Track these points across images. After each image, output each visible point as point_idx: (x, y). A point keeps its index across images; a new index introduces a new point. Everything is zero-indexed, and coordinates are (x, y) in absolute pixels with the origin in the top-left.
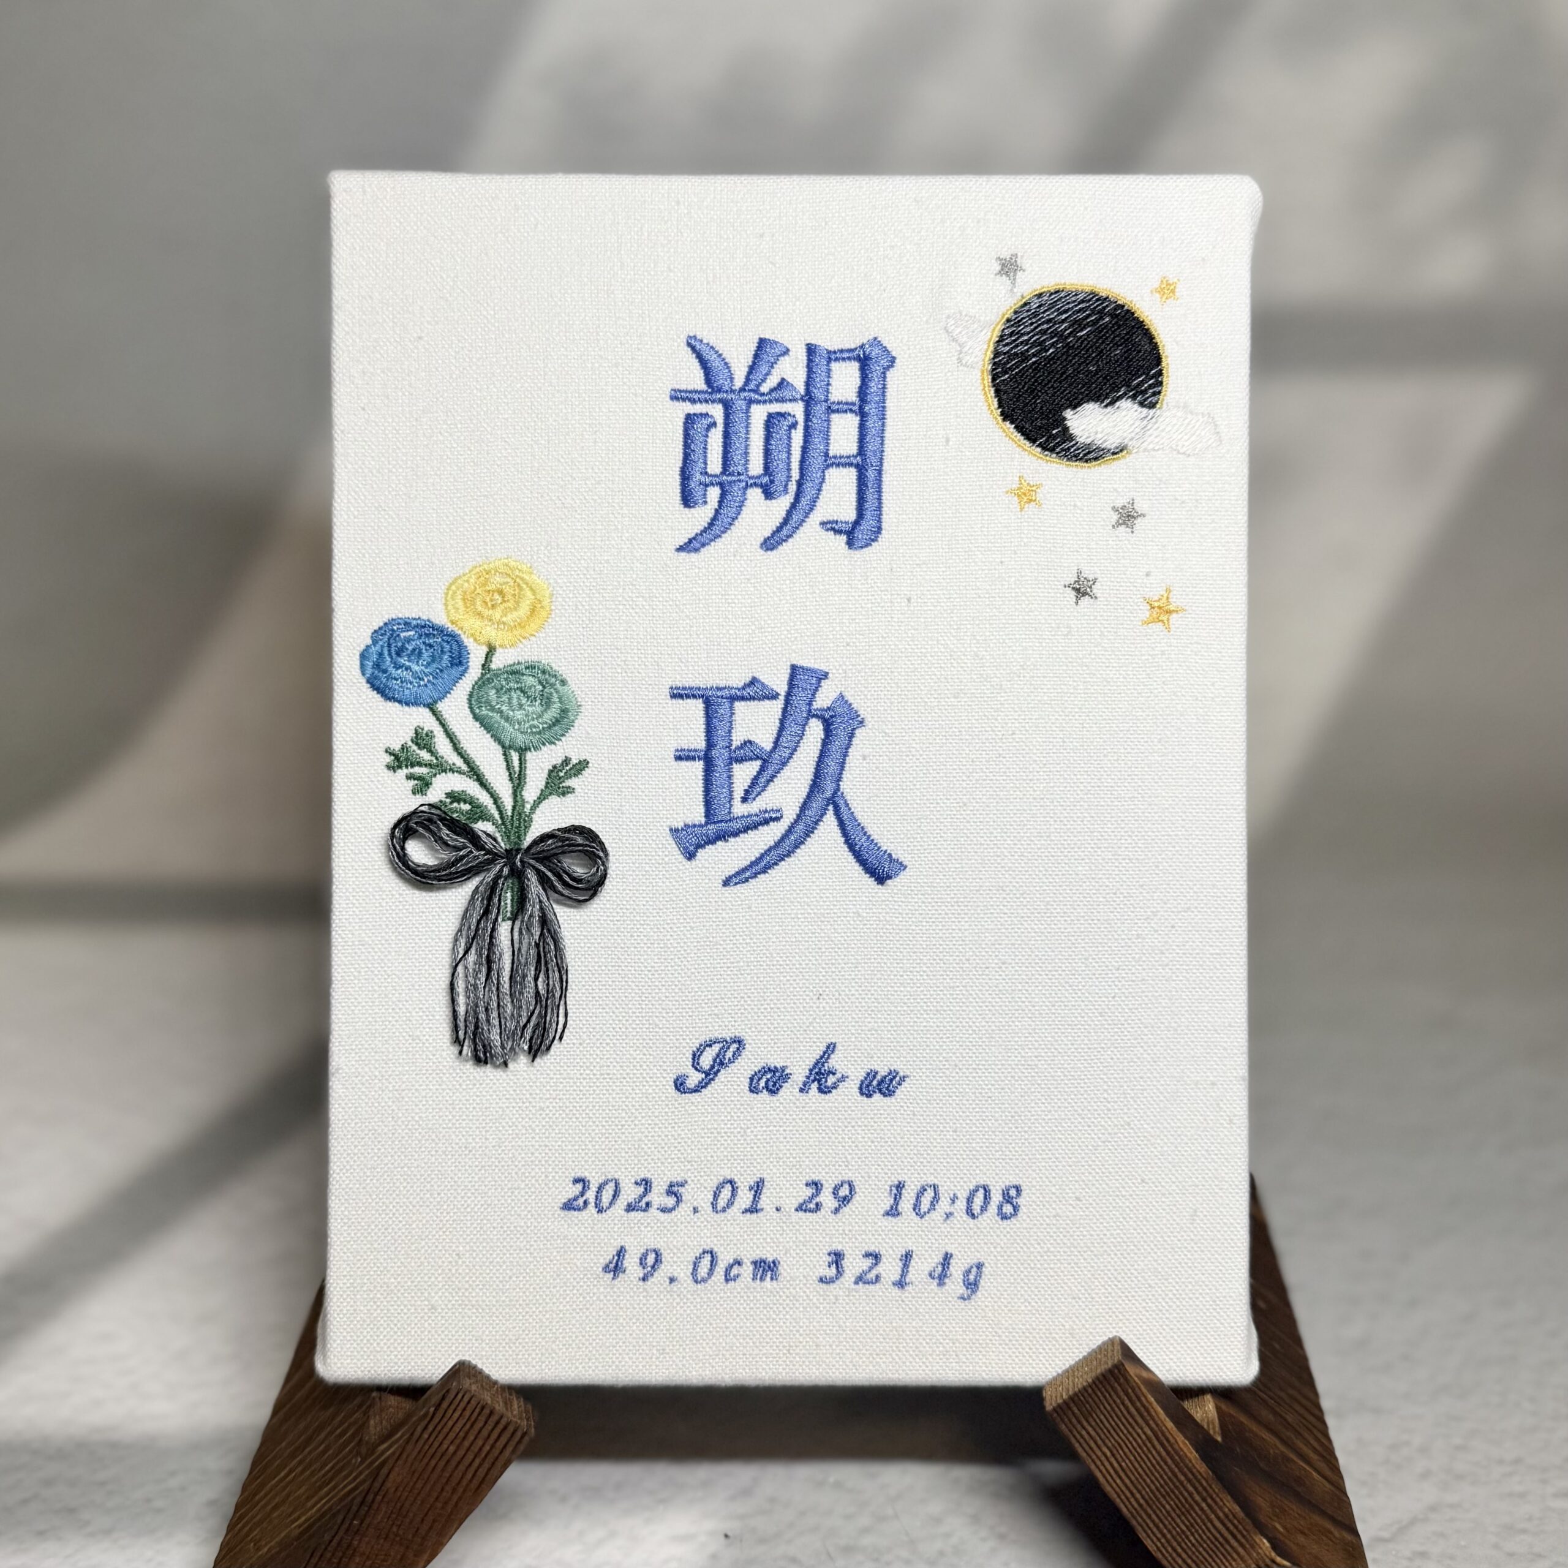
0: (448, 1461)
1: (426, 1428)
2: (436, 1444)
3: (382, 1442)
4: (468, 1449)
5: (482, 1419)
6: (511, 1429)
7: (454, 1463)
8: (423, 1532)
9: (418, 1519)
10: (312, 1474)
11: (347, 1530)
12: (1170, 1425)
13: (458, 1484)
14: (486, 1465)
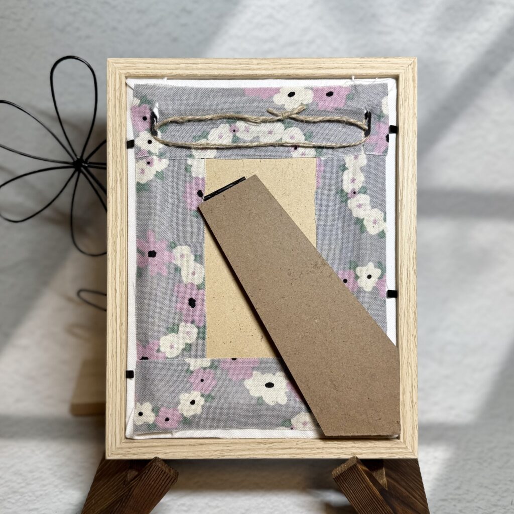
0: (152, 487)
1: (145, 476)
2: (148, 482)
3: (132, 481)
4: (158, 484)
5: (162, 474)
6: (171, 477)
7: (153, 488)
8: (143, 508)
9: (142, 504)
10: (110, 490)
11: (122, 506)
12: (371, 484)
13: (155, 494)
14: (163, 488)
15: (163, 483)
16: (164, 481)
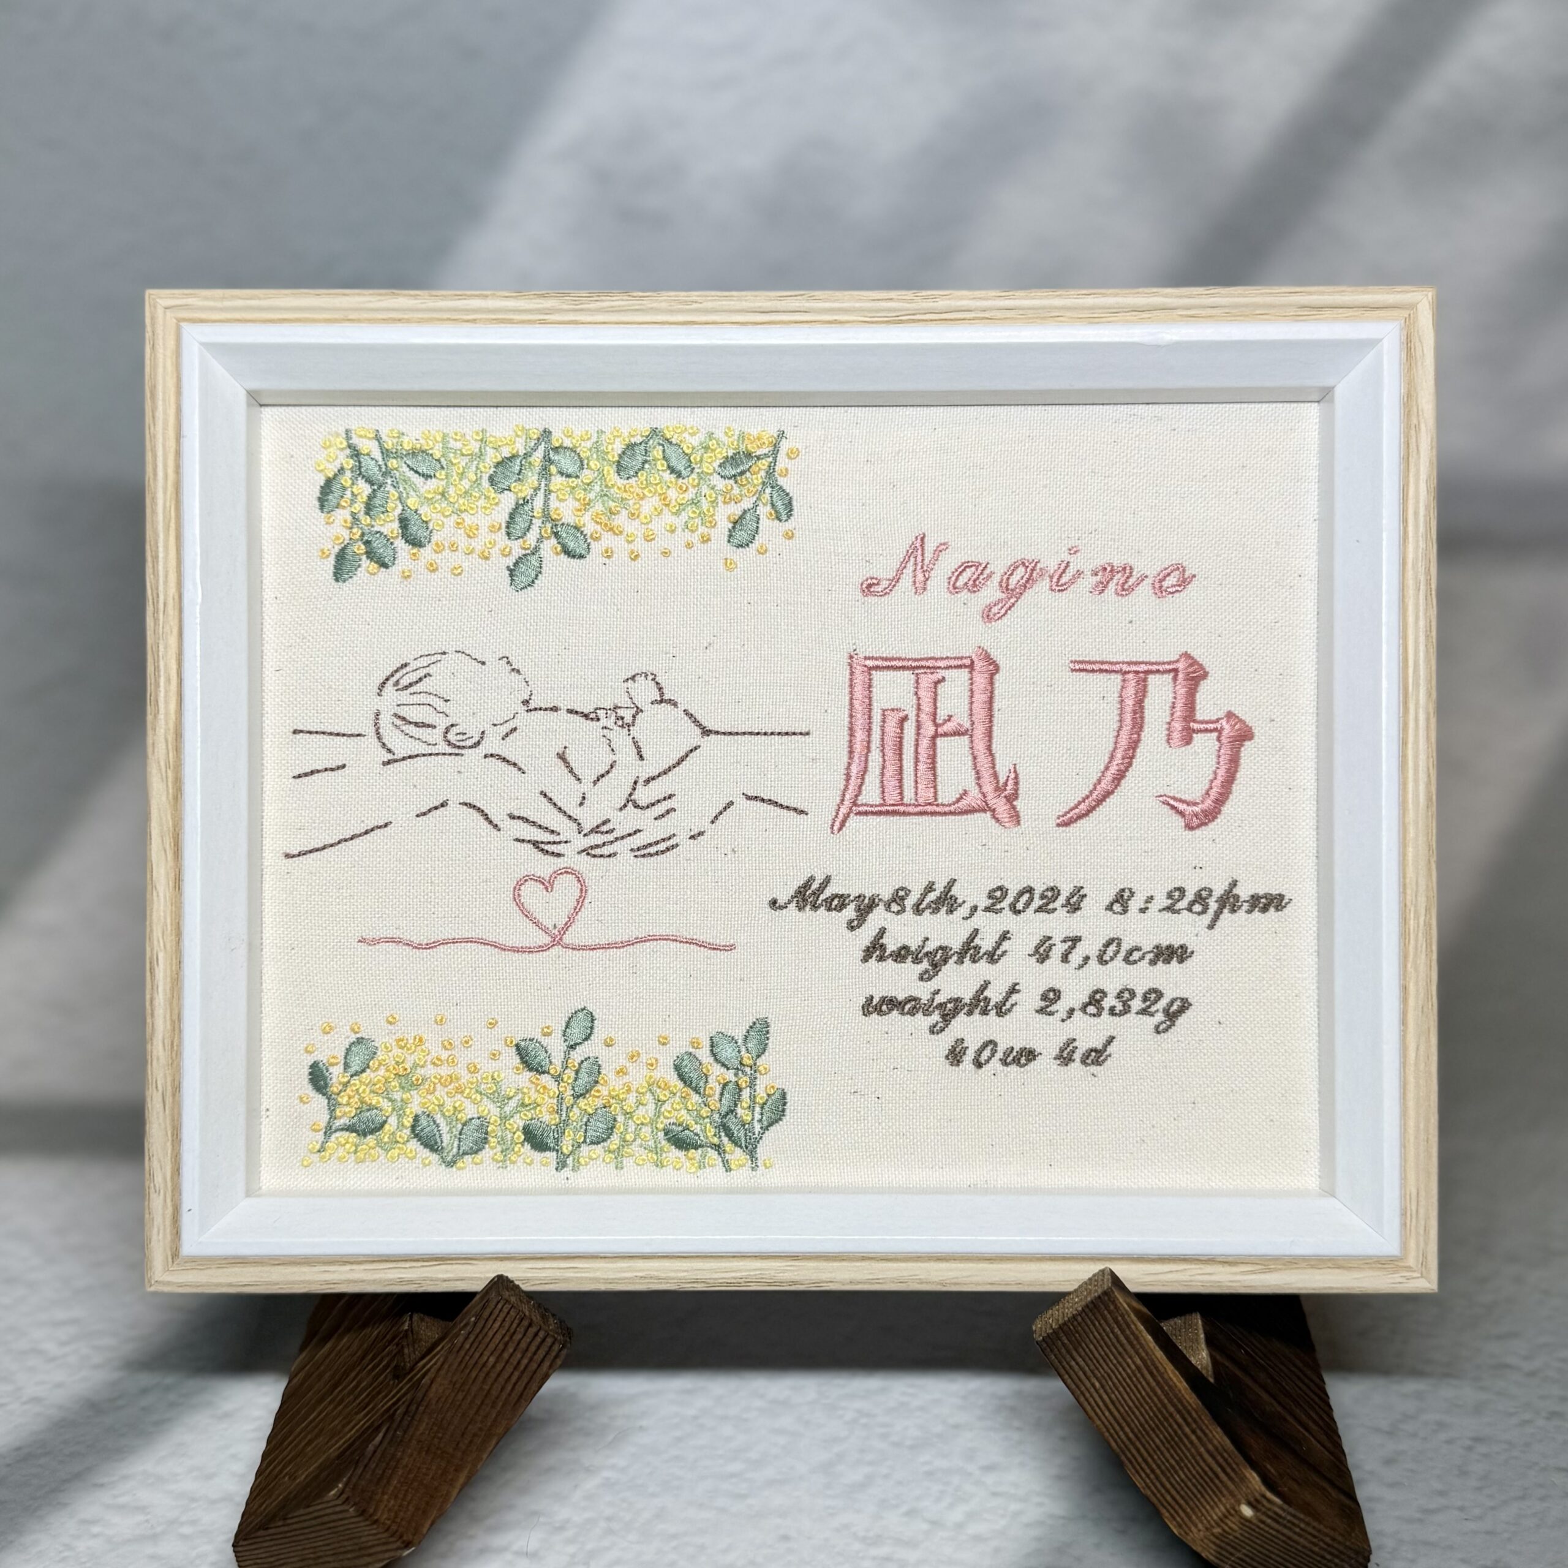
0: (488, 1374)
2: (477, 1355)
3: (422, 1359)
4: (507, 1362)
5: (522, 1330)
6: (549, 1342)
7: (493, 1375)
9: (459, 1432)
11: (390, 1442)
12: (1161, 1356)
15: (525, 1361)
16: (529, 1354)
